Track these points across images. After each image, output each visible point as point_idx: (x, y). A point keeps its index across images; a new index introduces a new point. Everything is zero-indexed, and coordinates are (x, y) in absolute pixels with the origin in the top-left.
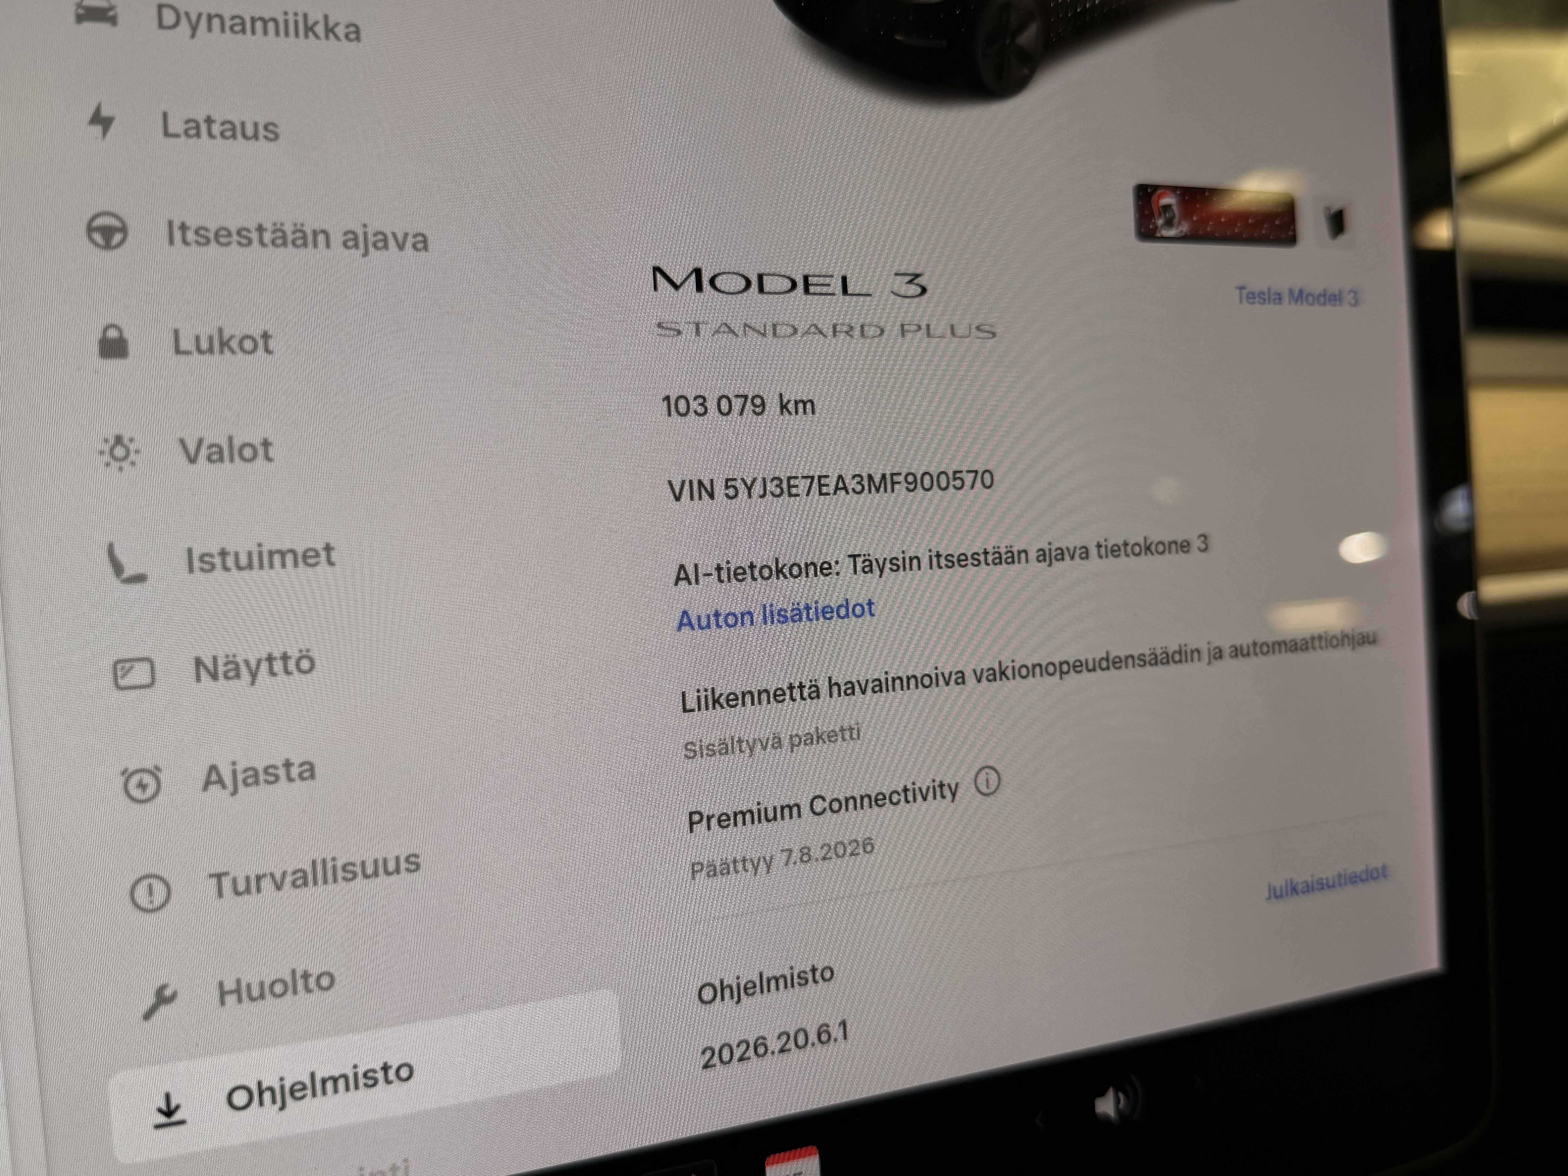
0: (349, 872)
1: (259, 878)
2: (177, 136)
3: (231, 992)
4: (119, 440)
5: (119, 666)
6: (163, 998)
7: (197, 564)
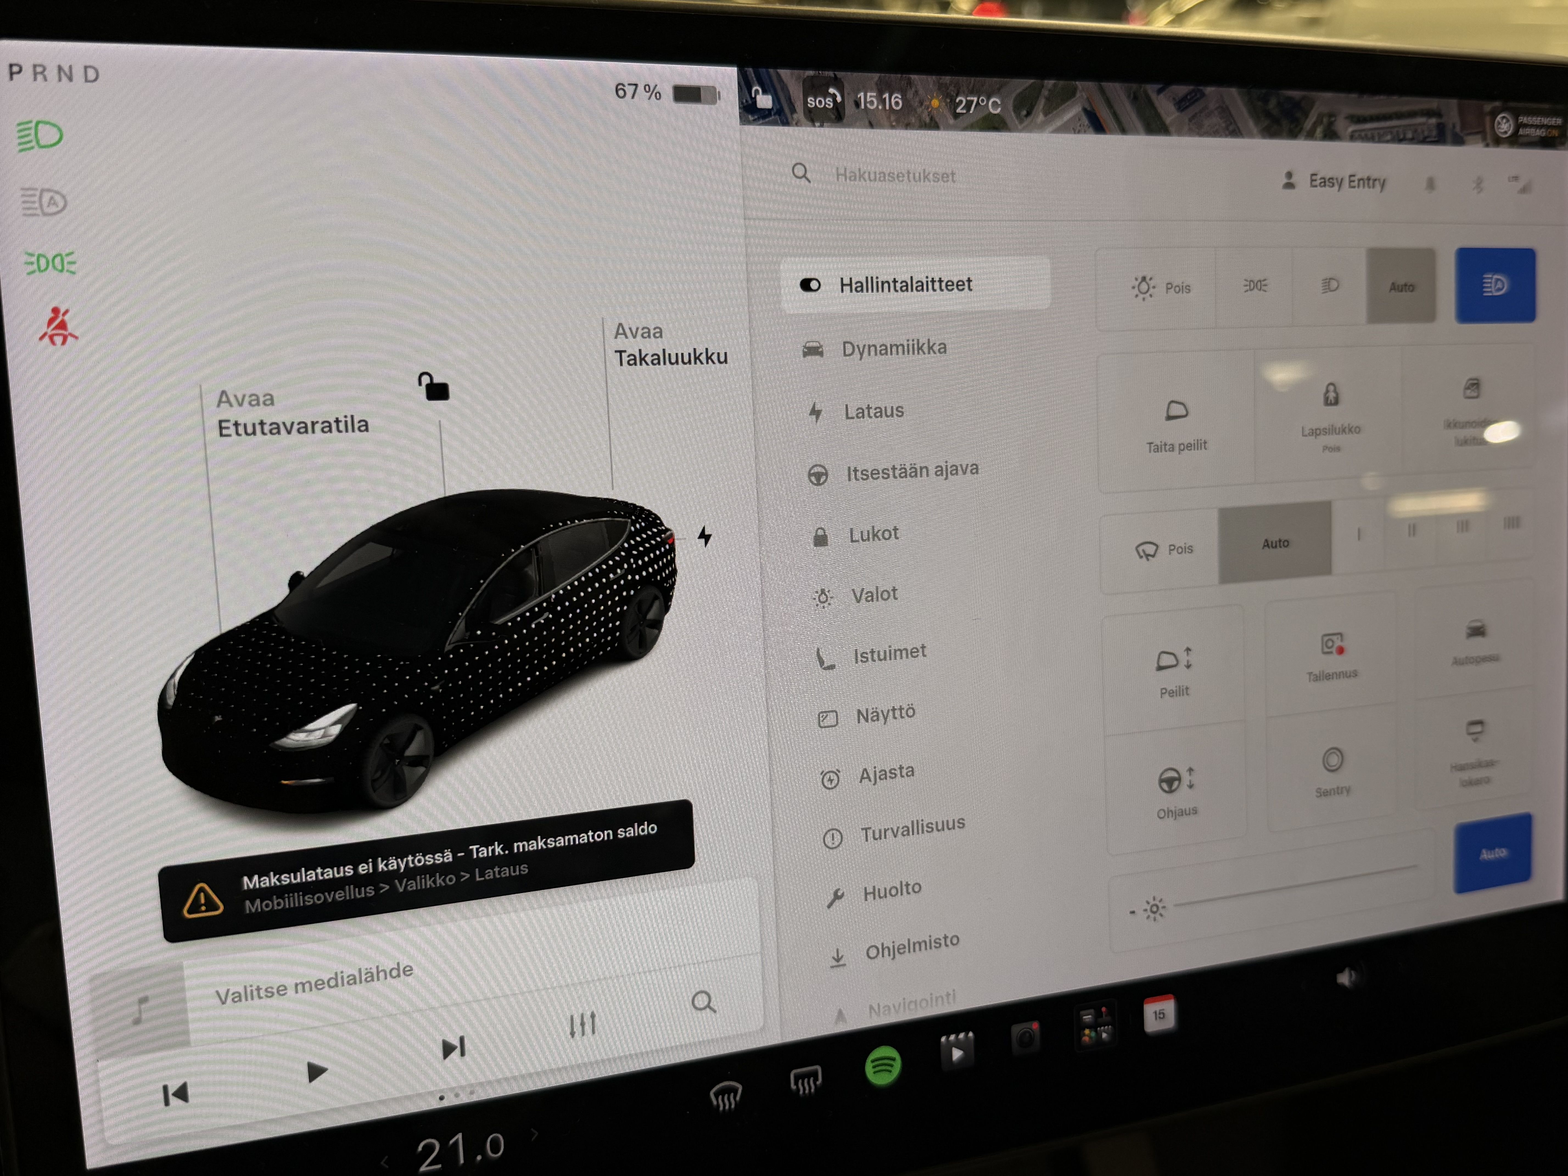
0: (930, 828)
1: (885, 831)
2: (853, 418)
3: (870, 893)
4: (823, 591)
5: (821, 715)
6: (837, 896)
7: (859, 658)
